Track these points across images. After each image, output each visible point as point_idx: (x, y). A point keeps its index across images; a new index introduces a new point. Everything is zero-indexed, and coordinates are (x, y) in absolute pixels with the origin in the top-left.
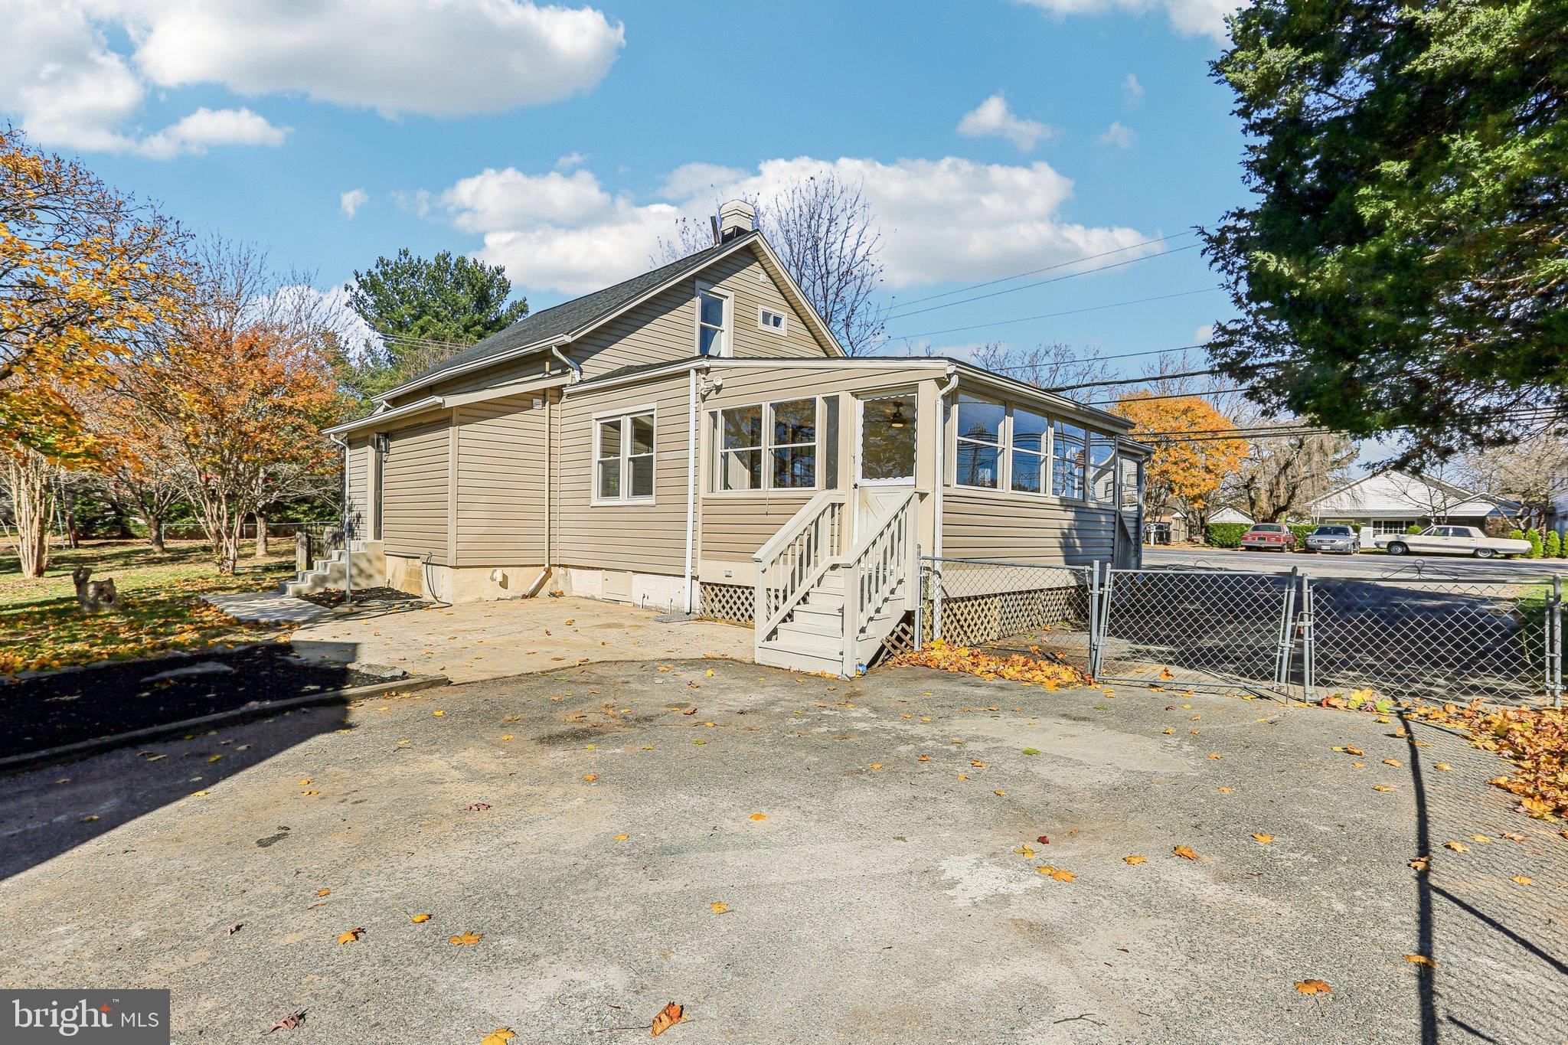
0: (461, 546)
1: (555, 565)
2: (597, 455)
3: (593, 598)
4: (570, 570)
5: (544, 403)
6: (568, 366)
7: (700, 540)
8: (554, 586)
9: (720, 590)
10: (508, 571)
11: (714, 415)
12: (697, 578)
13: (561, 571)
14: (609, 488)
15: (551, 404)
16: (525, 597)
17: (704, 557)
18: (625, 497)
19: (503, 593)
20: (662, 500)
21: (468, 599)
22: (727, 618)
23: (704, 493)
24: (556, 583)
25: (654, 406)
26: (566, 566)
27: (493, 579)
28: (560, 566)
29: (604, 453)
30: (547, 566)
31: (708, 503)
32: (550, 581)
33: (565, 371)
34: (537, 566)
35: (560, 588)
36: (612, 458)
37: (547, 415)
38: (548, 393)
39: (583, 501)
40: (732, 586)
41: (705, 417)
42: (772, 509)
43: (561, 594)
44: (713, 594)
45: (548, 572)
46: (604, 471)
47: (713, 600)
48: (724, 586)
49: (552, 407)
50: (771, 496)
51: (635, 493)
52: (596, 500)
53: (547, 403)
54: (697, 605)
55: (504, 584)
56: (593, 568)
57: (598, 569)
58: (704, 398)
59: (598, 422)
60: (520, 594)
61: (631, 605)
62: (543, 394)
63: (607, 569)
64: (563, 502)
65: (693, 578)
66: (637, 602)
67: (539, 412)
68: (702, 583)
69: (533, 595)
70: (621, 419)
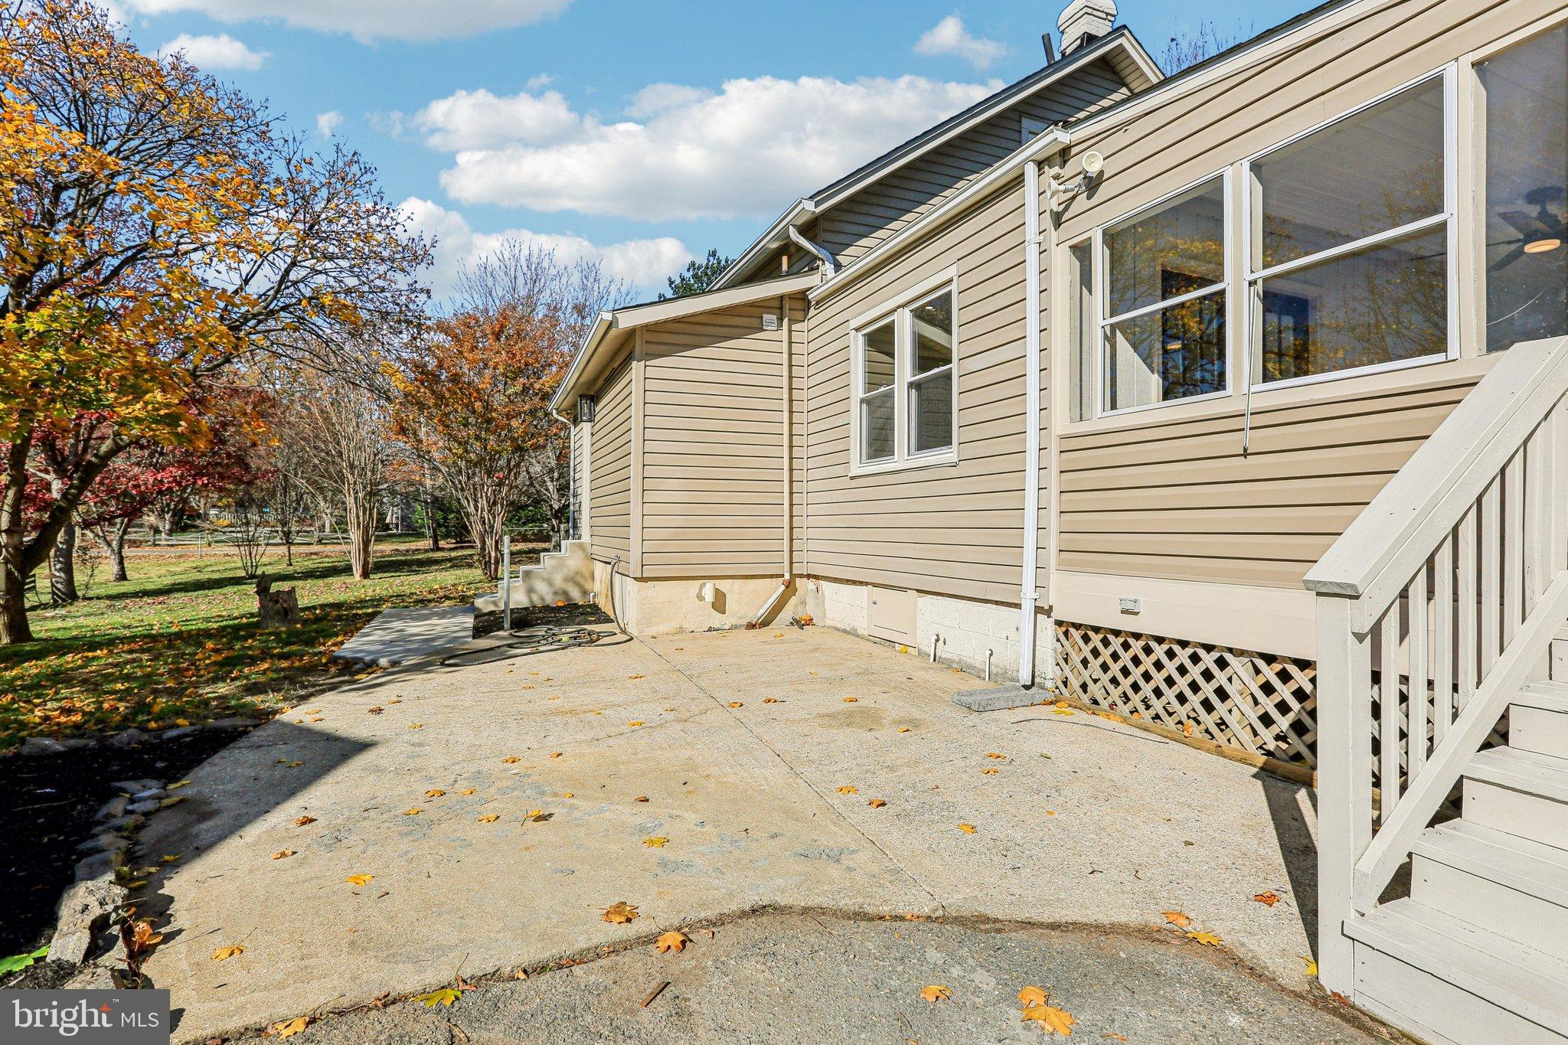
0: (648, 546)
1: (801, 576)
2: (858, 389)
3: (852, 633)
4: (822, 582)
5: (781, 320)
6: (816, 258)
7: (1054, 529)
8: (800, 608)
9: (1106, 643)
10: (724, 585)
11: (1082, 252)
12: (1048, 612)
13: (811, 584)
14: (880, 443)
15: (792, 322)
16: (751, 626)
17: (1064, 567)
18: (903, 454)
19: (717, 620)
20: (970, 451)
21: (663, 628)
22: (1125, 709)
23: (1061, 422)
24: (804, 603)
25: (952, 272)
26: (816, 577)
27: (701, 598)
28: (809, 576)
29: (871, 385)
30: (787, 576)
31: (1071, 445)
32: (793, 600)
33: (811, 264)
34: (771, 576)
35: (811, 610)
36: (882, 389)
37: (785, 338)
38: (787, 305)
39: (838, 471)
40: (1137, 636)
41: (1063, 262)
42: (1256, 440)
43: (810, 622)
44: (1086, 650)
45: (790, 588)
46: (870, 413)
47: (1085, 662)
48: (1117, 633)
49: (794, 327)
50: (1257, 404)
51: (921, 447)
52: (858, 465)
53: (786, 321)
54: (1049, 671)
55: (719, 603)
56: (854, 582)
57: (861, 583)
58: (1058, 220)
59: (860, 335)
60: (745, 622)
61: (914, 652)
62: (779, 306)
63: (875, 585)
64: (812, 474)
65: (1038, 610)
66: (924, 648)
67: (773, 337)
68: (1059, 623)
69: (765, 623)
70: (895, 316)
